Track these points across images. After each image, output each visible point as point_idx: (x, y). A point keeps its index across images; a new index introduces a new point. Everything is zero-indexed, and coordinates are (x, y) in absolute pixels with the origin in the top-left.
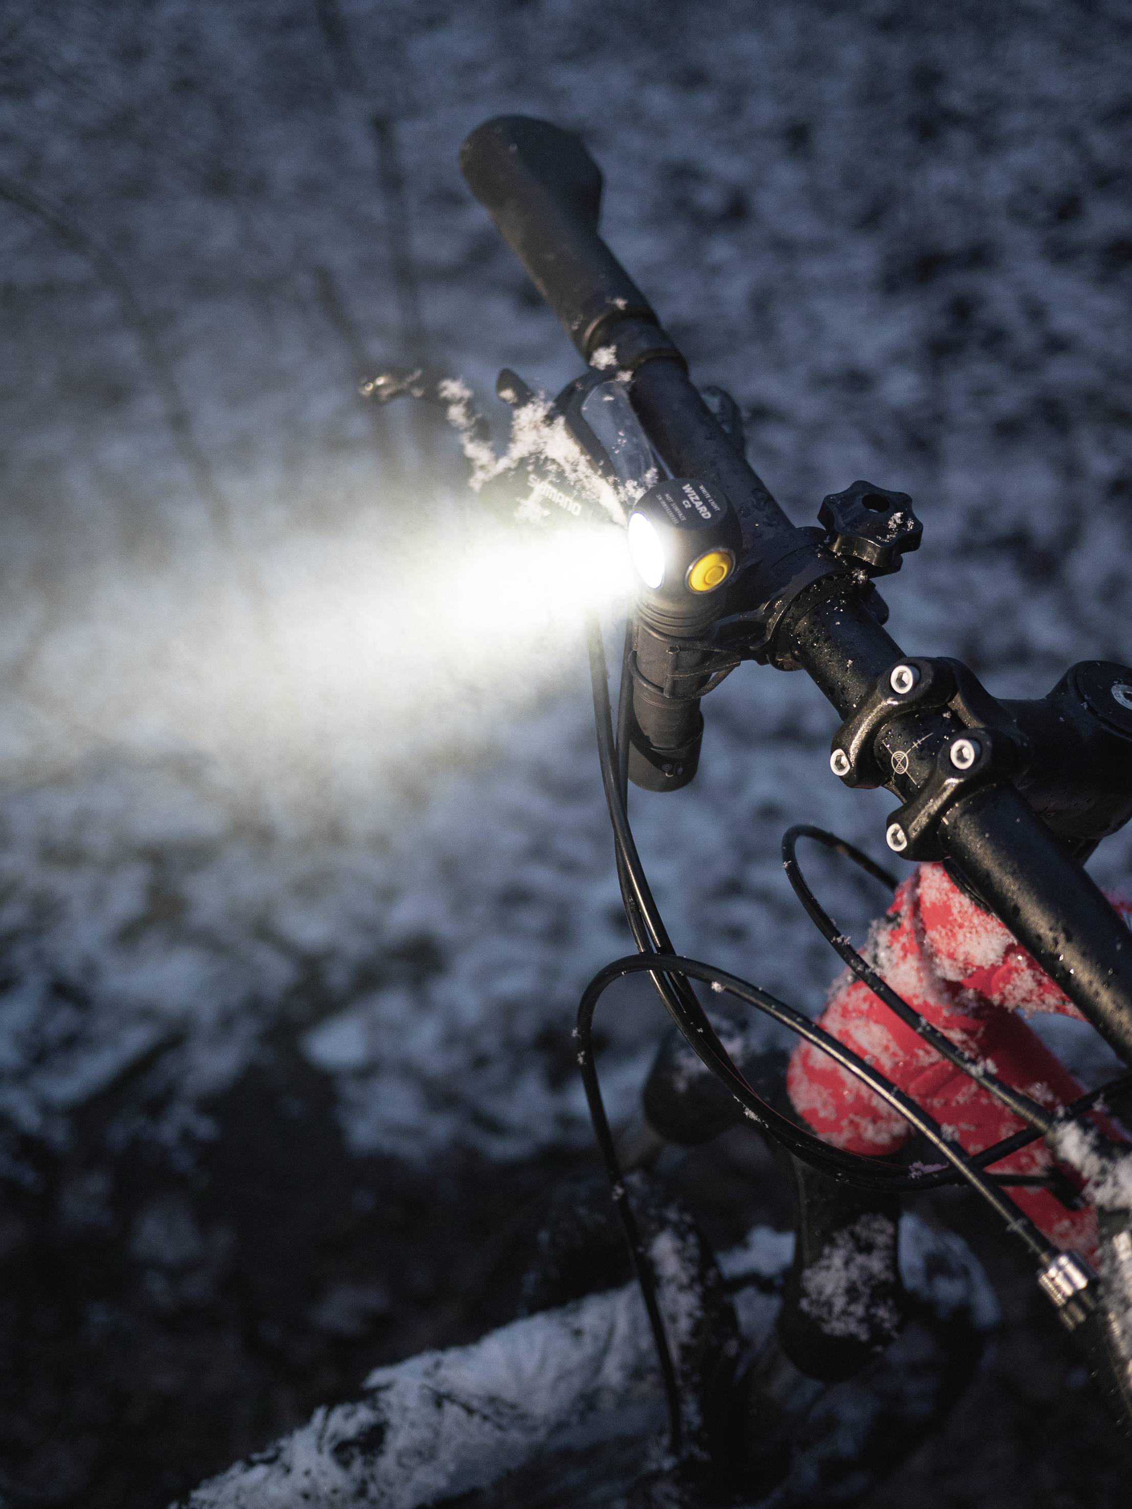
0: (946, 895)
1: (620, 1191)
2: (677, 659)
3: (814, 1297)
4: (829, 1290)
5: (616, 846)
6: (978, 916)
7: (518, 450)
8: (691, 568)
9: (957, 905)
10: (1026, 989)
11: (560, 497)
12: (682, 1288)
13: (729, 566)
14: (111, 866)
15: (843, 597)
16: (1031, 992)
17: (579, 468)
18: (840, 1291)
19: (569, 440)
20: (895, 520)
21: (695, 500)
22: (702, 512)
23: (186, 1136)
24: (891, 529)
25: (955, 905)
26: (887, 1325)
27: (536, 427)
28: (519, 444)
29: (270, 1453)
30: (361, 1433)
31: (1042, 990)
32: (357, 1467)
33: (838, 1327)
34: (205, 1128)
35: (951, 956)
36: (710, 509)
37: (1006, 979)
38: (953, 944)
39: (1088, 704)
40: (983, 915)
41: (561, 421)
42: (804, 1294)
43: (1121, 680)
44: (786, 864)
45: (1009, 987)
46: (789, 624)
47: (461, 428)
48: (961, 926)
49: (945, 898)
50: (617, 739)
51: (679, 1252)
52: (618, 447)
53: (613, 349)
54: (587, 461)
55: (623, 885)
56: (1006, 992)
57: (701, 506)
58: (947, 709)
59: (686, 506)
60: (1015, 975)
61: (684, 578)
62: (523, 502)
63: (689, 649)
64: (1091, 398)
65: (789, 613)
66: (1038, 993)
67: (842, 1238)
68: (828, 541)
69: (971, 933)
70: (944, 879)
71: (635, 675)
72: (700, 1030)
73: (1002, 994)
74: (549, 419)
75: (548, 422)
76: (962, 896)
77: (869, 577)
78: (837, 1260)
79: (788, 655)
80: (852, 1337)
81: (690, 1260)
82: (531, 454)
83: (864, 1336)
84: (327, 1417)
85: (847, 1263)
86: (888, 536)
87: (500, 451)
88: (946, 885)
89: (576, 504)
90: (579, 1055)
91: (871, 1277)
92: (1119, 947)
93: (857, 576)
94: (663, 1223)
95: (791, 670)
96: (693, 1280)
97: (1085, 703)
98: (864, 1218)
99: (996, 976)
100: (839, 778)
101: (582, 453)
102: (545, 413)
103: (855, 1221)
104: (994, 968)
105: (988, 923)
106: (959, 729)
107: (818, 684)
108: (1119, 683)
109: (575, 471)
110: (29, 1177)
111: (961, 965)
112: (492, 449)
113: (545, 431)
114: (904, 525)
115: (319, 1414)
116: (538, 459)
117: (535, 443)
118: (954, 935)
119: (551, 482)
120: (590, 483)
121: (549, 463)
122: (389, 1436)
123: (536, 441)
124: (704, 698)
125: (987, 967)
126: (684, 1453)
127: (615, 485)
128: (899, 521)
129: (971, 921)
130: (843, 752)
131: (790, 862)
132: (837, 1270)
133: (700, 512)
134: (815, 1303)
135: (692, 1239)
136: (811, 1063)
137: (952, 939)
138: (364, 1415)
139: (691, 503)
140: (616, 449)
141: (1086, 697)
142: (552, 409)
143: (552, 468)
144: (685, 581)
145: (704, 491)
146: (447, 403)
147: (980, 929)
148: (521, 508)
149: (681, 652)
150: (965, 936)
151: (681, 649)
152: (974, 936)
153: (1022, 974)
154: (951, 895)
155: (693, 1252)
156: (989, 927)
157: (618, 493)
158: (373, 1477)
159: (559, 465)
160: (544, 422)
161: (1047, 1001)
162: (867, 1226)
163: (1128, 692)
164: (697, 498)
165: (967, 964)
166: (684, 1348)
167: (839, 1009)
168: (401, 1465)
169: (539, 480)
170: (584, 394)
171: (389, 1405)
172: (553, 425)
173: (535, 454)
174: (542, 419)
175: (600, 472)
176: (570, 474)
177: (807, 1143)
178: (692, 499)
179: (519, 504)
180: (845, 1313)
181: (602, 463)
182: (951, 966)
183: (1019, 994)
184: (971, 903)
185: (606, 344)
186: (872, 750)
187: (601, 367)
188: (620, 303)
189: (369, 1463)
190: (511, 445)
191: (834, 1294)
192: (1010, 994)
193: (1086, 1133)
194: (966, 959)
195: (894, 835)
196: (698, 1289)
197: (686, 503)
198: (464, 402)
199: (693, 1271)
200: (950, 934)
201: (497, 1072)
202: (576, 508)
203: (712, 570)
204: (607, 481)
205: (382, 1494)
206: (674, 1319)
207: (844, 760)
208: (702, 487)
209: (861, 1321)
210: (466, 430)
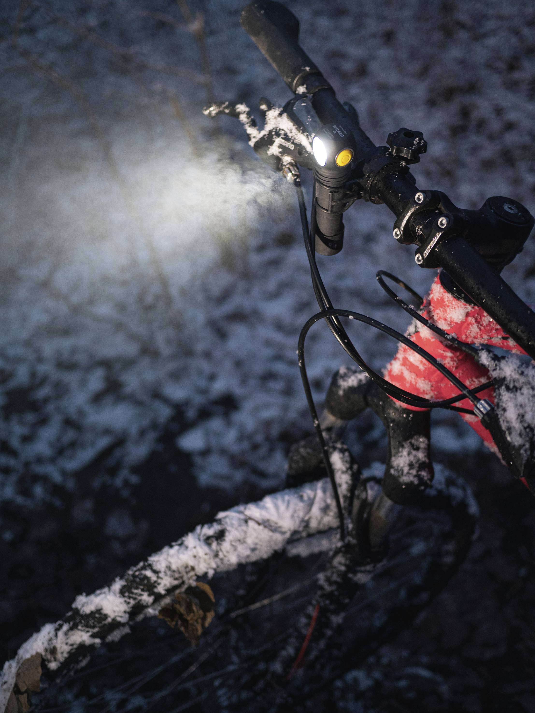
0: (442, 294)
1: (317, 422)
2: (333, 196)
3: (396, 468)
4: (402, 465)
5: (311, 272)
6: (455, 301)
7: (268, 127)
8: (336, 157)
9: (447, 298)
10: (475, 332)
11: (286, 143)
12: (343, 472)
13: (351, 155)
14: (89, 369)
15: (397, 171)
16: (477, 333)
17: (293, 131)
18: (406, 465)
19: (289, 121)
20: (416, 141)
21: (337, 131)
22: (341, 135)
23: (126, 482)
24: (415, 144)
25: (446, 298)
26: (425, 478)
27: (275, 118)
28: (269, 125)
29: (179, 542)
30: (215, 533)
31: (482, 333)
32: (214, 545)
33: (405, 479)
34: (134, 479)
35: (445, 319)
36: (343, 133)
37: (467, 328)
38: (446, 314)
39: (494, 210)
40: (457, 301)
41: (285, 115)
42: (392, 467)
43: (508, 203)
44: (377, 278)
45: (469, 331)
46: (376, 183)
47: (245, 123)
48: (448, 306)
49: (442, 296)
50: (311, 233)
51: (342, 459)
52: (308, 122)
53: (305, 86)
54: (296, 128)
55: (315, 286)
56: (468, 334)
57: (340, 132)
58: (437, 209)
59: (334, 133)
60: (471, 326)
61: (334, 160)
62: (271, 147)
63: (337, 192)
64: (524, 148)
65: (376, 178)
66: (480, 334)
67: (407, 445)
68: (390, 150)
69: (452, 308)
70: (441, 288)
71: (317, 206)
72: (346, 341)
73: (466, 335)
74: (280, 115)
75: (280, 116)
76: (448, 294)
77: (407, 165)
78: (405, 453)
79: (376, 196)
80: (412, 483)
81: (346, 462)
82: (274, 128)
83: (416, 482)
84: (202, 528)
85: (409, 454)
86: (414, 147)
87: (261, 129)
88: (442, 290)
89: (292, 145)
90: (299, 362)
91: (418, 460)
92: (502, 288)
93: (402, 164)
94: (335, 449)
95: (378, 204)
96: (347, 469)
97: (493, 210)
98: (415, 437)
99: (463, 327)
100: (396, 240)
101: (294, 125)
102: (279, 112)
103: (412, 438)
104: (462, 323)
105: (459, 304)
106: (441, 214)
107: (388, 206)
108: (507, 204)
109: (291, 133)
110: (58, 503)
111: (449, 323)
112: (258, 130)
113: (279, 119)
114: (420, 143)
115: (198, 528)
116: (276, 129)
117: (275, 124)
118: (446, 311)
119: (282, 138)
120: (297, 137)
121: (281, 130)
122: (227, 534)
123: (275, 123)
124: (344, 213)
125: (459, 322)
126: (346, 541)
127: (307, 136)
128: (418, 141)
129: (452, 304)
130: (398, 229)
131: (379, 277)
132: (405, 457)
133: (340, 135)
134: (397, 470)
135: (347, 454)
136: (392, 373)
137: (445, 312)
138: (216, 527)
139: (336, 132)
140: (307, 122)
141: (493, 208)
142: (281, 111)
143: (282, 132)
144: (335, 162)
145: (341, 127)
146: (239, 113)
147: (456, 306)
148: (270, 150)
149: (334, 193)
150: (450, 310)
151: (334, 192)
152: (453, 309)
153: (473, 325)
154: (444, 294)
155: (348, 459)
156: (459, 305)
157: (308, 139)
158: (221, 550)
159: (285, 131)
160: (278, 116)
161: (484, 338)
162: (417, 440)
163: (510, 207)
164: (339, 130)
165: (451, 322)
166: (345, 497)
167: (403, 350)
168: (232, 545)
169: (277, 137)
170: (294, 104)
171: (226, 523)
172: (282, 117)
173: (275, 128)
174: (278, 115)
175: (301, 132)
176: (289, 134)
177: (389, 385)
178: (336, 130)
179: (269, 148)
180: (408, 473)
181: (302, 128)
182: (445, 323)
183: (473, 334)
184: (452, 296)
185: (302, 85)
186: (409, 228)
187: (301, 93)
188: (308, 69)
189: (219, 544)
190: (266, 126)
191: (404, 467)
192: (469, 335)
193: (489, 353)
194: (451, 320)
195: (418, 258)
196: (350, 472)
197: (334, 132)
198: (246, 113)
199: (348, 466)
200: (444, 310)
201: (263, 451)
202: (292, 146)
203: (345, 157)
204: (304, 135)
205: (225, 556)
206: (340, 486)
207: (398, 233)
208: (340, 126)
209: (415, 476)
210: (247, 123)
